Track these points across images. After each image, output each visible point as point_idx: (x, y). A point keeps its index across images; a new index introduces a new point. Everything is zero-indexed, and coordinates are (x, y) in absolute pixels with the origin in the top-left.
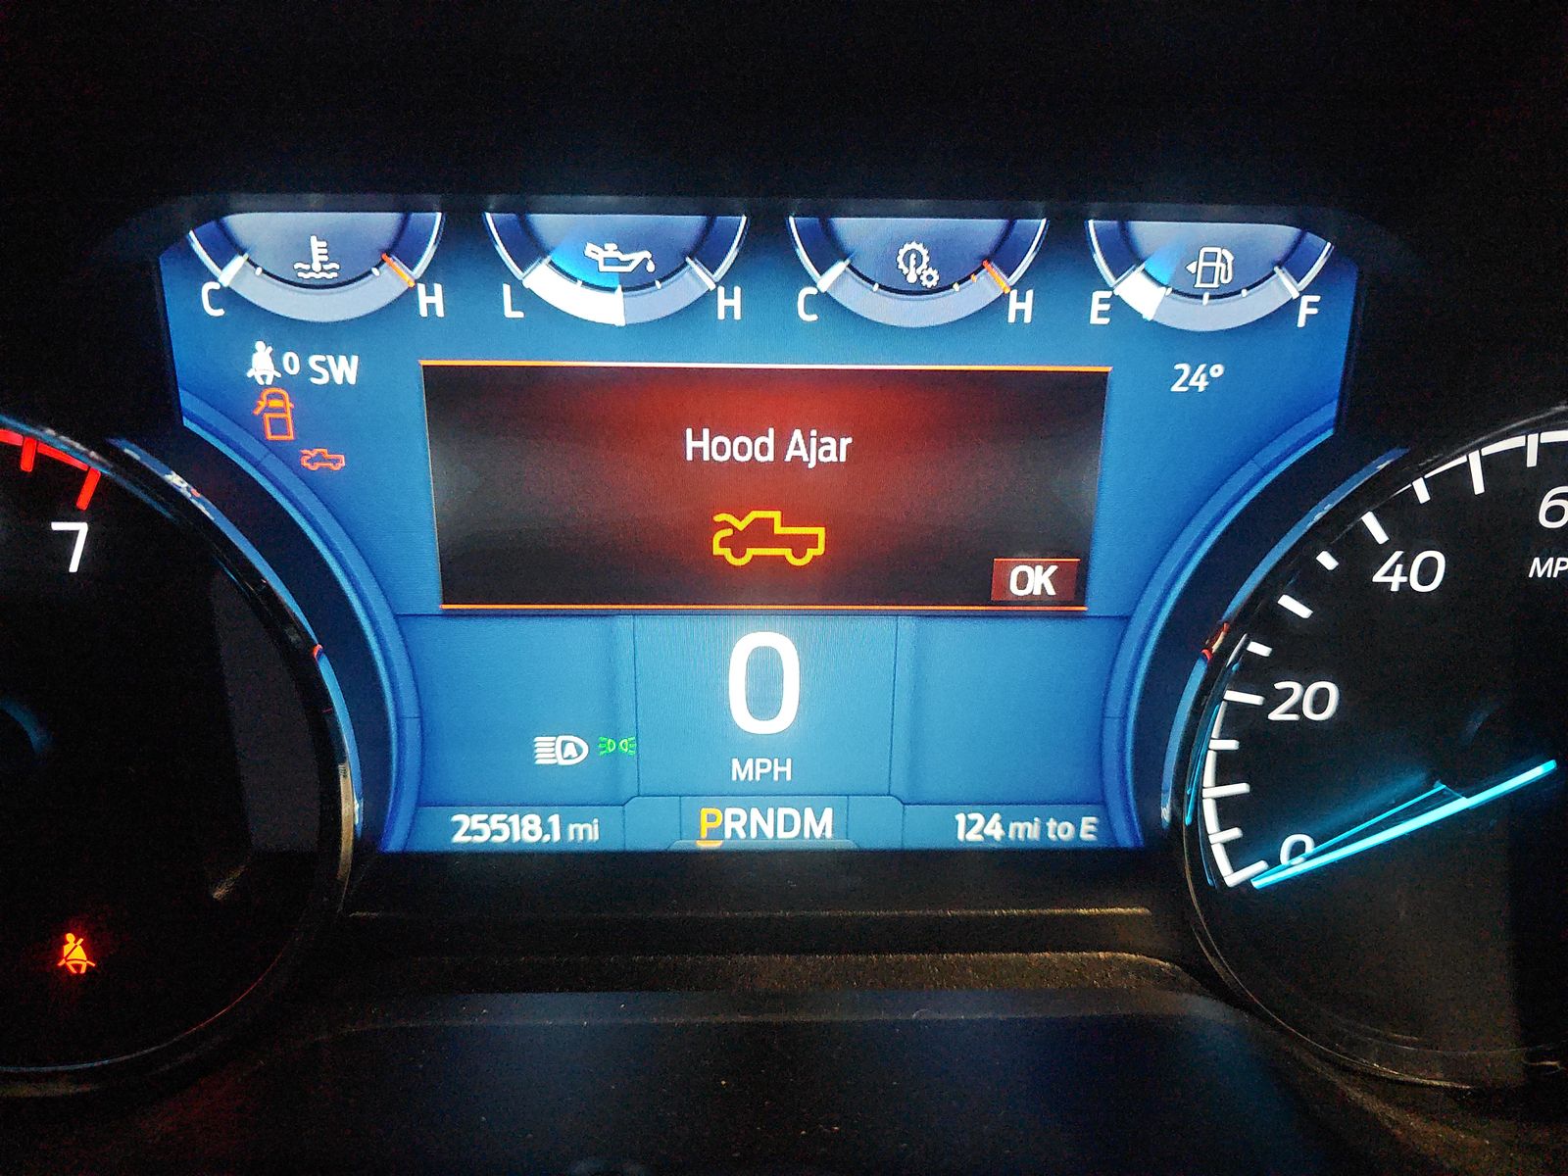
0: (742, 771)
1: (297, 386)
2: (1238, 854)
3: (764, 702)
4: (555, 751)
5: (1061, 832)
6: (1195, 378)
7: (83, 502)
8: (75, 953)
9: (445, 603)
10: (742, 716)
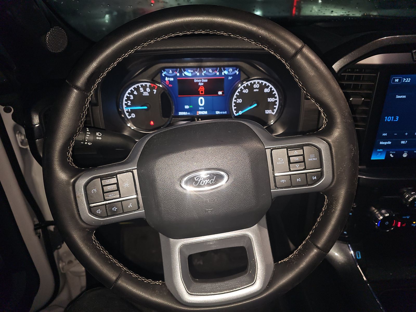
0: (200, 108)
1: (169, 81)
2: (236, 113)
3: (201, 103)
4: (187, 107)
5: (224, 113)
6: (230, 78)
7: (156, 89)
8: (152, 123)
9: (179, 95)
10: (200, 104)
